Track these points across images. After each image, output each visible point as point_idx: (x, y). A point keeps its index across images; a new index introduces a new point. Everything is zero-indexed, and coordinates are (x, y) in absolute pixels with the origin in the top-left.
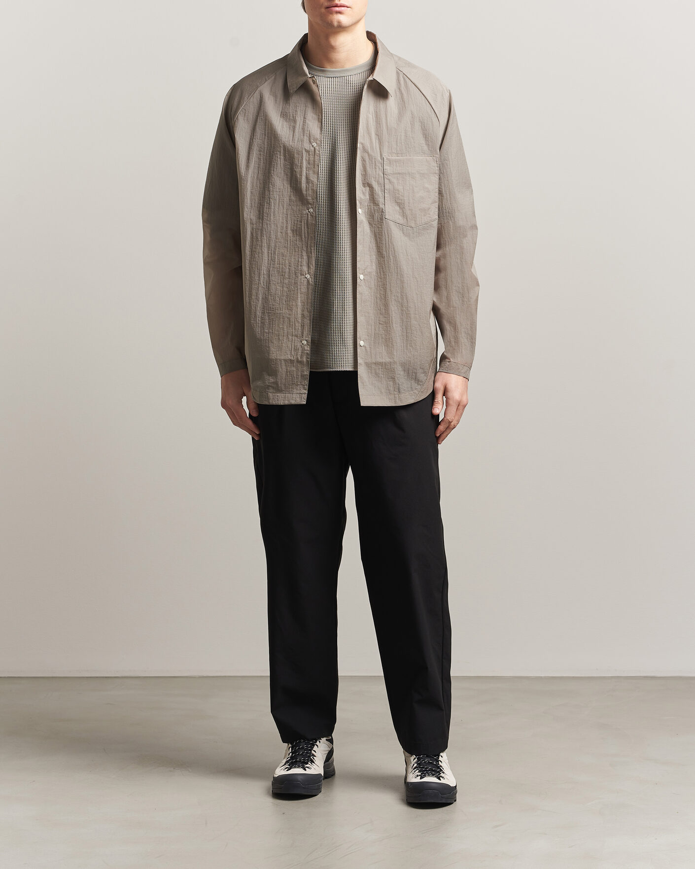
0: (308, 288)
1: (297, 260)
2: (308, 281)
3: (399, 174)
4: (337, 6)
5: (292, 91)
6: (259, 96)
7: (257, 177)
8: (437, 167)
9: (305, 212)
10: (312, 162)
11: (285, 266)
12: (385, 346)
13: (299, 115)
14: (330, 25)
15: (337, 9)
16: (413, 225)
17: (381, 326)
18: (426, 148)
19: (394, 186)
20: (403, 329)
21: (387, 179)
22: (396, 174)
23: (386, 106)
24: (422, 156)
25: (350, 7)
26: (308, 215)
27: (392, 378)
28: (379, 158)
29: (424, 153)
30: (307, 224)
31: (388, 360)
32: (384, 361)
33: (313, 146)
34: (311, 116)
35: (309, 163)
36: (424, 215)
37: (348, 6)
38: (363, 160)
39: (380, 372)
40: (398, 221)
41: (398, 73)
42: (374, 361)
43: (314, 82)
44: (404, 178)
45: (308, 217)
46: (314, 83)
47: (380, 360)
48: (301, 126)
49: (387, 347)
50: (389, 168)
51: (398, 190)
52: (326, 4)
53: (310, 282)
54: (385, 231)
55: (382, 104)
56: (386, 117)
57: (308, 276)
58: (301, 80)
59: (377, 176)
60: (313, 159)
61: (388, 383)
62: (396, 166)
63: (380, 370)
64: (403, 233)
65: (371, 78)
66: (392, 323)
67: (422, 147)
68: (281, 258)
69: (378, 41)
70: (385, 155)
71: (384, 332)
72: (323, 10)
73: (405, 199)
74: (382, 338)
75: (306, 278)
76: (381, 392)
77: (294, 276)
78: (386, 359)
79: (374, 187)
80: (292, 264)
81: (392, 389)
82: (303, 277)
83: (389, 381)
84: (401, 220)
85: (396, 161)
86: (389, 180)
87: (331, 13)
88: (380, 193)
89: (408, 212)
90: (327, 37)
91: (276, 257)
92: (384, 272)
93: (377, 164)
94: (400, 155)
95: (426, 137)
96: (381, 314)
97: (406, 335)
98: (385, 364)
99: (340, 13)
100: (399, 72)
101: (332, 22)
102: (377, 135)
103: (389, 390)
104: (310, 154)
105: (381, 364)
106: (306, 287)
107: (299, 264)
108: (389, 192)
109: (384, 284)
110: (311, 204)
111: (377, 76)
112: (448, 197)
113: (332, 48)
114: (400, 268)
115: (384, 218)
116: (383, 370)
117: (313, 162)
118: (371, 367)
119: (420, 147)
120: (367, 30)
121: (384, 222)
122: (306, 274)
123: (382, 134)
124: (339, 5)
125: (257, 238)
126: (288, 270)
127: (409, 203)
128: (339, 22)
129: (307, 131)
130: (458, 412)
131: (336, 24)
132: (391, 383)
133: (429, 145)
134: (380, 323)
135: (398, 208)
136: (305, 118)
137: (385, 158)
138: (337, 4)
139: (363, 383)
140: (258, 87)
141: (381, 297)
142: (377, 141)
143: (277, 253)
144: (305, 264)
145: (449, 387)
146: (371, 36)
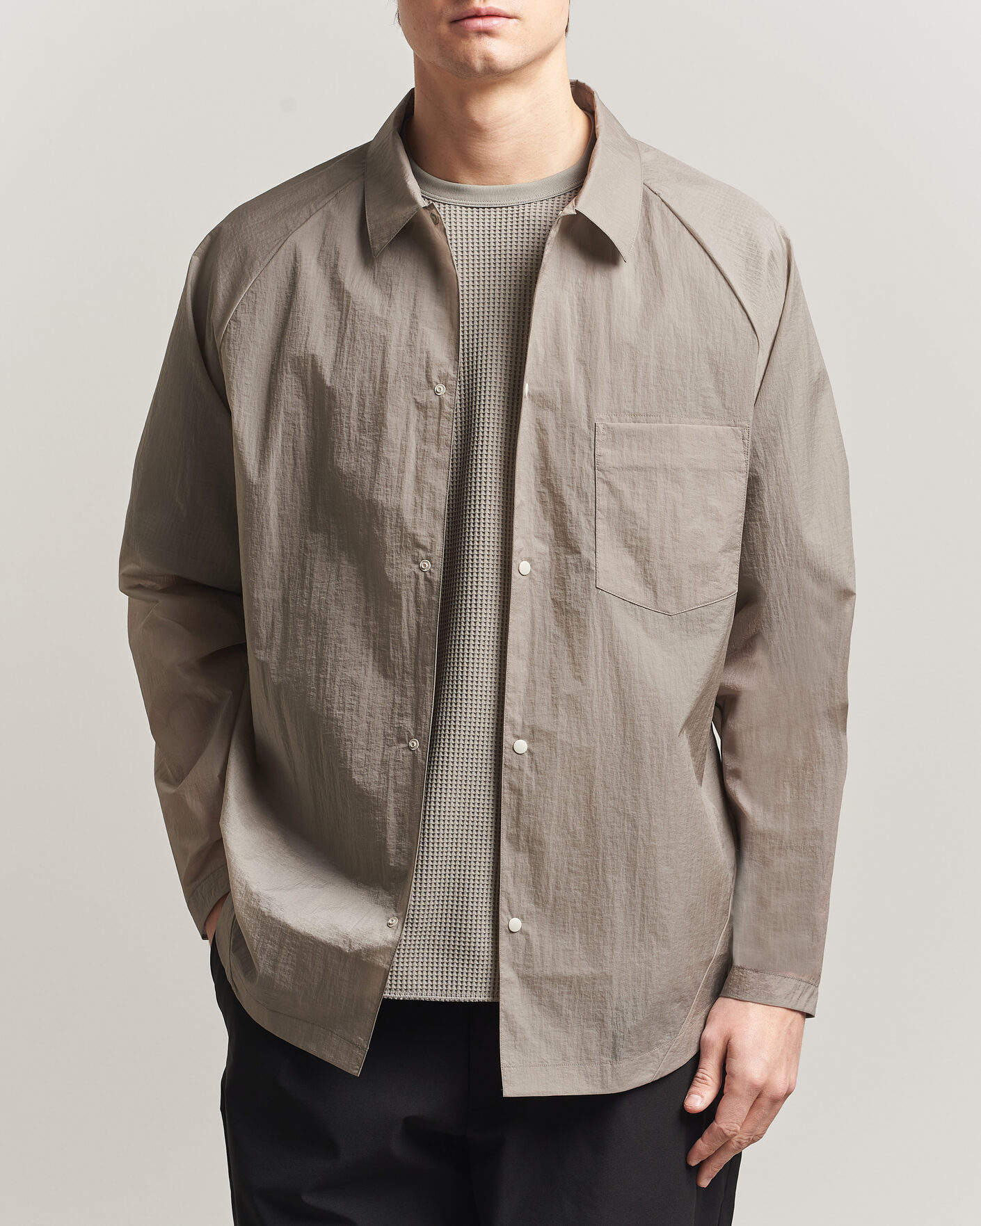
0: (413, 776)
1: (390, 699)
2: (414, 756)
3: (637, 468)
4: (478, 15)
5: (377, 247)
6: (292, 258)
7: (294, 476)
8: (746, 453)
9: (407, 571)
10: (432, 435)
11: (358, 715)
12: (580, 931)
13: (398, 306)
14: (464, 67)
15: (479, 23)
16: (672, 608)
17: (573, 878)
18: (715, 402)
19: (621, 501)
20: (633, 887)
21: (604, 482)
22: (630, 468)
23: (611, 285)
24: (703, 423)
25: (516, 18)
26: (417, 577)
27: (596, 1019)
28: (584, 426)
29: (710, 415)
30: (416, 601)
31: (588, 970)
32: (576, 972)
33: (436, 393)
34: (430, 309)
35: (425, 440)
36: (704, 583)
37: (510, 13)
38: (541, 430)
39: (565, 1003)
40: (630, 597)
41: (646, 199)
42: (549, 973)
43: (437, 221)
44: (651, 481)
45: (417, 583)
46: (436, 223)
47: (563, 969)
48: (403, 338)
49: (587, 934)
50: (609, 451)
51: (633, 514)
52: (451, 12)
53: (420, 760)
54: (596, 624)
55: (598, 280)
56: (609, 313)
57: (415, 744)
58: (402, 215)
59: (576, 474)
60: (435, 427)
61: (586, 1030)
62: (630, 447)
63: (565, 996)
64: (645, 629)
65: (569, 210)
66: (604, 870)
67: (705, 397)
68: (348, 692)
69: (598, 110)
70: (601, 418)
71: (579, 893)
72: (444, 28)
73: (653, 536)
74: (575, 910)
75: (409, 748)
76: (565, 1058)
77: (381, 743)
78: (581, 968)
79: (567, 502)
80: (378, 710)
81: (594, 1048)
82: (402, 745)
83: (589, 1027)
84: (640, 594)
85: (630, 434)
86: (609, 484)
87: (465, 35)
88: (583, 519)
89: (659, 575)
90: (463, 99)
91: (337, 689)
92: (588, 734)
93: (578, 440)
94: (643, 418)
95: (717, 373)
96: (574, 845)
97: (643, 904)
98: (580, 980)
99: (488, 33)
100: (648, 197)
101: (468, 59)
102: (582, 362)
103: (586, 1050)
104: (430, 414)
105: (567, 981)
106: (408, 772)
107: (396, 711)
108: (608, 518)
109: (588, 766)
110: (424, 548)
111: (590, 205)
112: (781, 527)
113: (476, 130)
114: (633, 724)
115: (592, 587)
116: (571, 997)
117: (434, 435)
118: (540, 988)
119: (701, 398)
120: (574, 78)
121: (594, 598)
122: (410, 739)
123: (596, 359)
124: (483, 13)
125: (296, 640)
126: (365, 725)
127: (662, 548)
128: (487, 59)
129: (422, 352)
130: (756, 1114)
131: (478, 64)
132: (594, 1032)
133: (724, 393)
134: (570, 871)
135: (630, 561)
136: (414, 316)
137: (600, 427)
138: (478, 11)
139: (513, 1033)
140: (288, 233)
141: (578, 800)
142: (582, 379)
143: (338, 679)
144: (410, 712)
145: (737, 1044)
146: (582, 96)
